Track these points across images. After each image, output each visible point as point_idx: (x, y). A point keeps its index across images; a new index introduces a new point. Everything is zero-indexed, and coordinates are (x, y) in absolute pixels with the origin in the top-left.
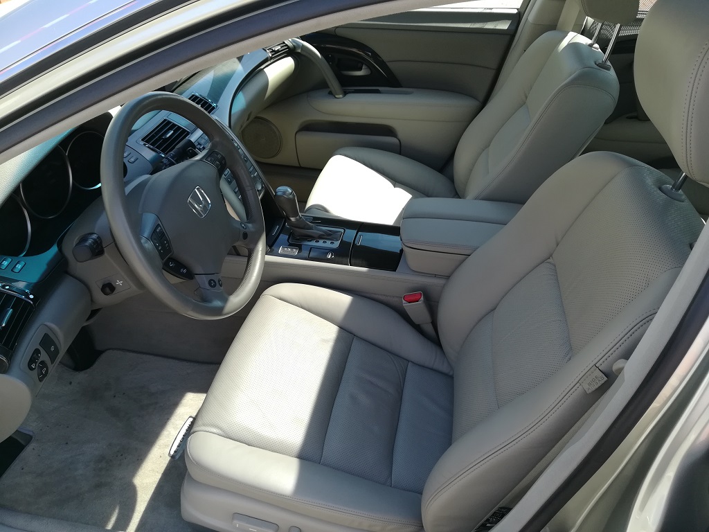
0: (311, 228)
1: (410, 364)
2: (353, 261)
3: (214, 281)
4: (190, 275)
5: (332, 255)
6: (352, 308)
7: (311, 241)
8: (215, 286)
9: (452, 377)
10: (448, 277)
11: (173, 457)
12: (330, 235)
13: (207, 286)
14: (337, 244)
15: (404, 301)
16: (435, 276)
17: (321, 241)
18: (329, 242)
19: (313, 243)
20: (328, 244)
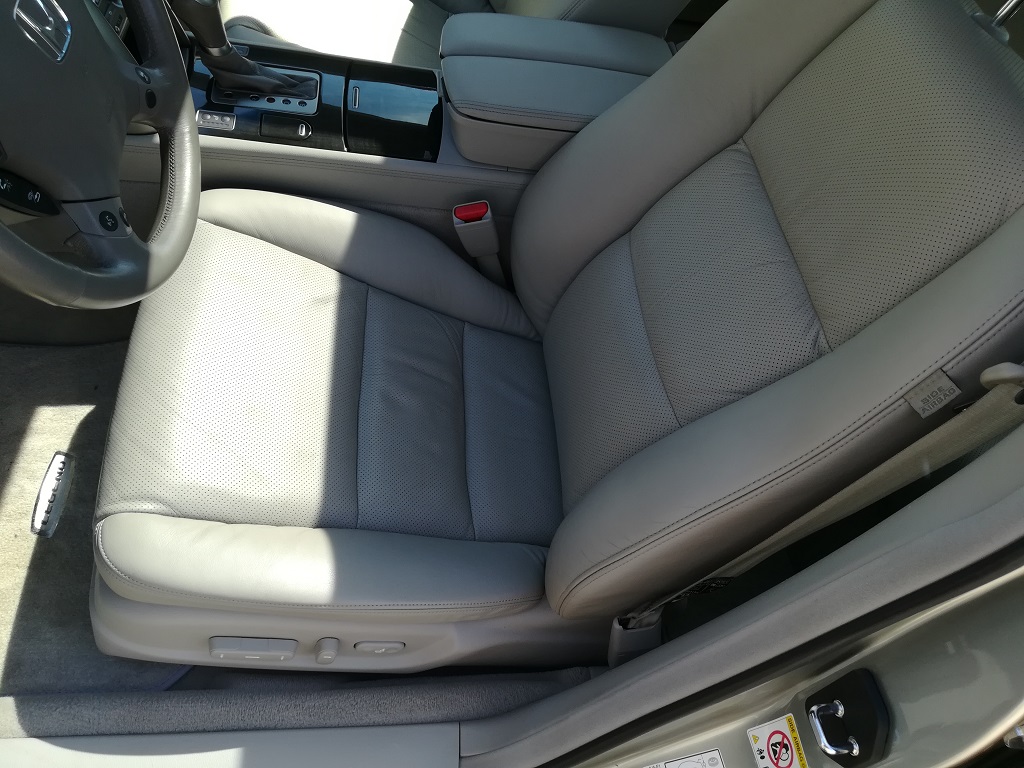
0: (252, 72)
1: (467, 327)
2: (351, 142)
3: (112, 216)
4: (51, 206)
5: (307, 132)
6: (359, 234)
7: (257, 99)
8: (114, 227)
9: (540, 343)
10: (533, 172)
11: (41, 534)
12: (293, 86)
13: (99, 230)
14: (312, 107)
15: (456, 220)
16: (507, 169)
17: (279, 100)
18: (295, 102)
19: (263, 104)
20: (294, 106)
